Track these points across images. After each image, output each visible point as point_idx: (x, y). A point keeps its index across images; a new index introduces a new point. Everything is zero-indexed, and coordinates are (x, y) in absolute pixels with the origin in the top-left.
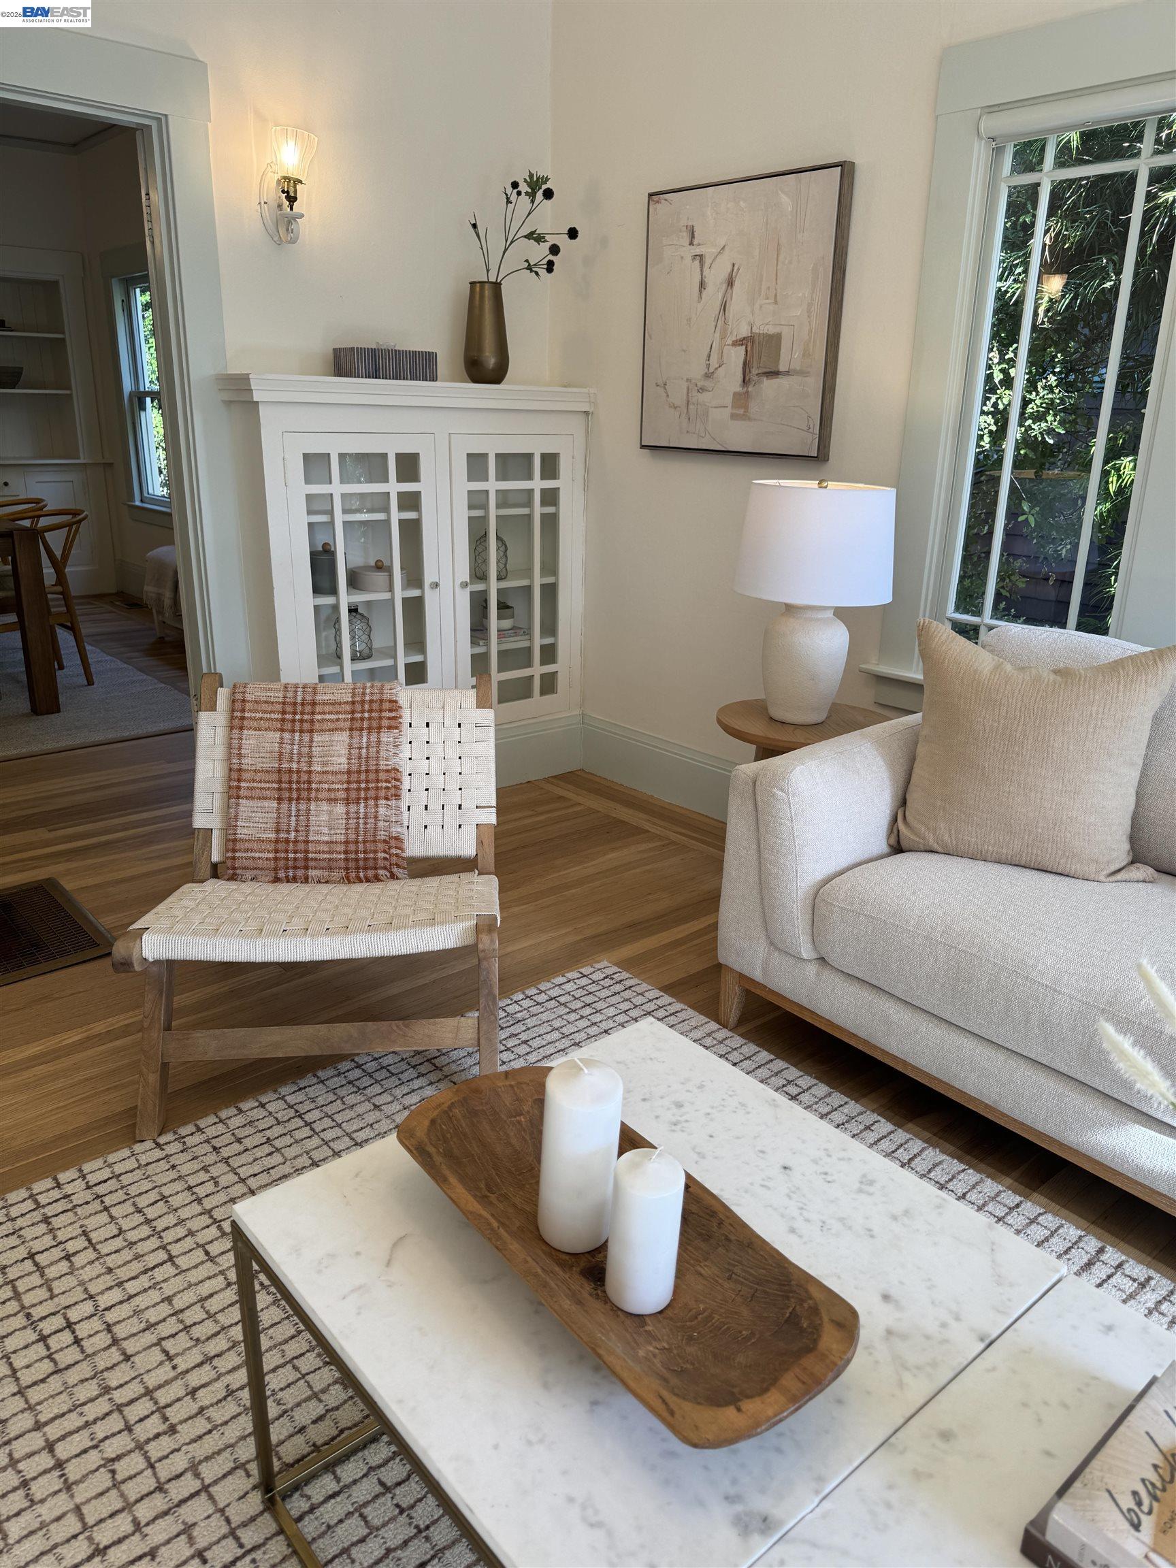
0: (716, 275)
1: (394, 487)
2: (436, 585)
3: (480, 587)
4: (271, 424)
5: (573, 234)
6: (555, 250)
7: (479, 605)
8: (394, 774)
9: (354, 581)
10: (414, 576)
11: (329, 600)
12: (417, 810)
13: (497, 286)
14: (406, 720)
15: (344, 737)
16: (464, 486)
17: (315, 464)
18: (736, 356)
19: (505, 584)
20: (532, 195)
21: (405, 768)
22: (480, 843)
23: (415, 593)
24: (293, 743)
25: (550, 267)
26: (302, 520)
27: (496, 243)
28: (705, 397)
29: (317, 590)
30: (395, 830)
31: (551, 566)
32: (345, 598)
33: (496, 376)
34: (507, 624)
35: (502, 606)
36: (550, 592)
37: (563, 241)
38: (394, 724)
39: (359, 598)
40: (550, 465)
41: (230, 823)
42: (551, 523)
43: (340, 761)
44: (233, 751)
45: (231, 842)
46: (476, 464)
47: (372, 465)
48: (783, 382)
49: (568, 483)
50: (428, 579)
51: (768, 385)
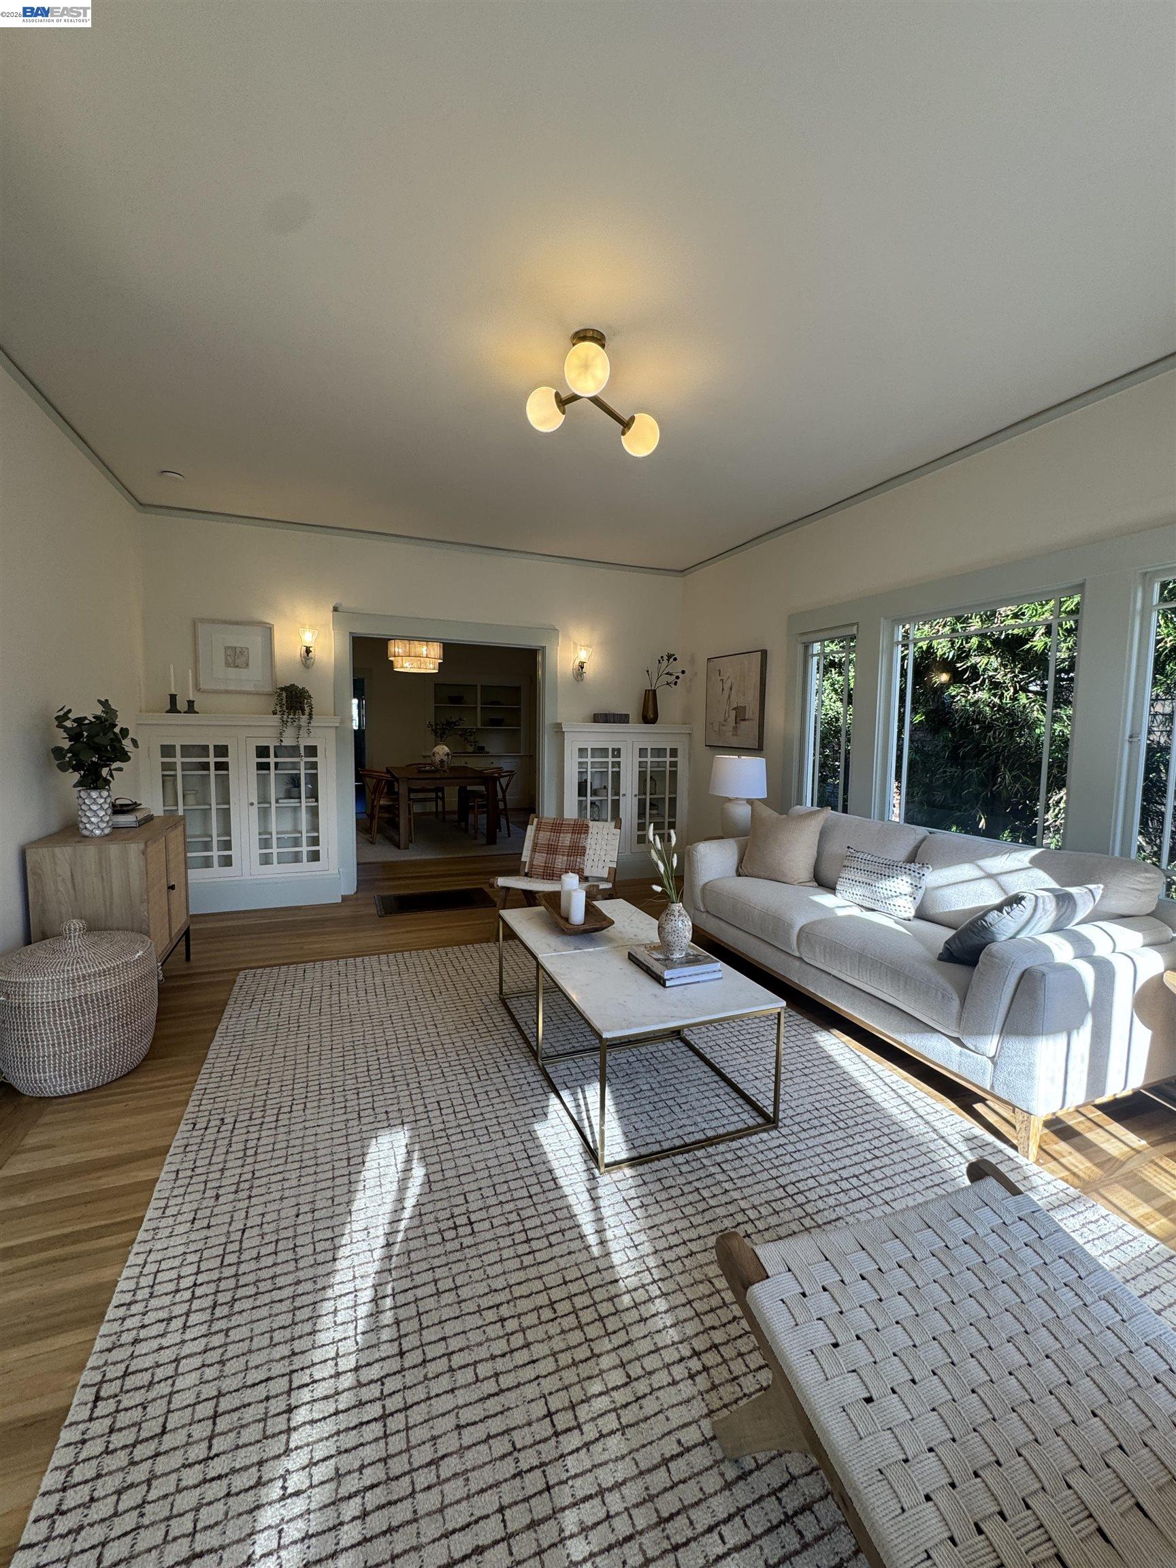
0: (727, 687)
1: (610, 759)
2: (624, 795)
3: (643, 797)
4: (568, 739)
5: (683, 672)
6: (678, 677)
7: (642, 804)
8: (584, 848)
9: (594, 793)
10: (617, 792)
11: (584, 798)
12: (590, 861)
13: (654, 691)
14: (590, 831)
15: (570, 835)
16: (637, 759)
17: (582, 752)
18: (733, 713)
19: (652, 796)
20: (668, 660)
21: (588, 847)
22: (609, 873)
23: (617, 798)
24: (553, 836)
25: (676, 683)
26: (576, 769)
27: (655, 677)
28: (724, 728)
29: (580, 795)
30: (582, 866)
31: (673, 789)
32: (589, 798)
33: (653, 721)
34: (654, 812)
35: (651, 804)
36: (673, 801)
37: (680, 675)
38: (586, 832)
39: (595, 798)
40: (674, 752)
41: (532, 860)
42: (674, 774)
43: (567, 843)
44: (536, 837)
45: (531, 866)
46: (642, 752)
47: (603, 752)
48: (746, 722)
49: (681, 760)
50: (622, 792)
51: (743, 723)
